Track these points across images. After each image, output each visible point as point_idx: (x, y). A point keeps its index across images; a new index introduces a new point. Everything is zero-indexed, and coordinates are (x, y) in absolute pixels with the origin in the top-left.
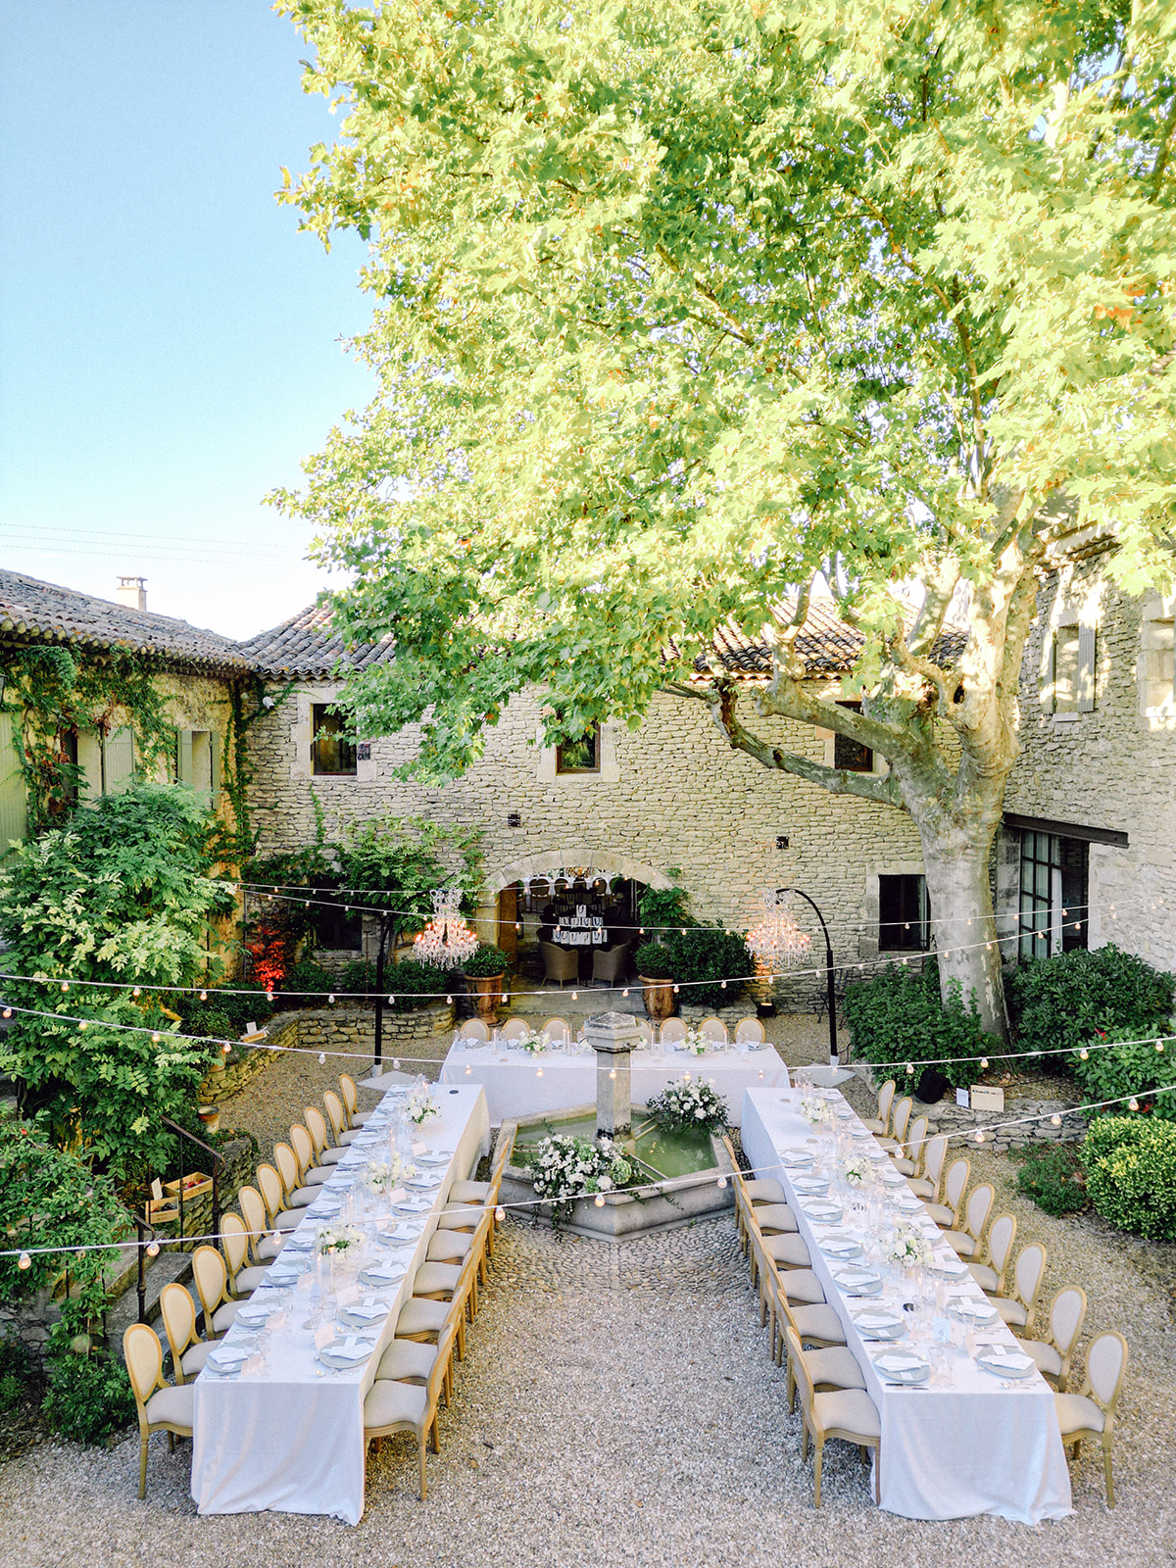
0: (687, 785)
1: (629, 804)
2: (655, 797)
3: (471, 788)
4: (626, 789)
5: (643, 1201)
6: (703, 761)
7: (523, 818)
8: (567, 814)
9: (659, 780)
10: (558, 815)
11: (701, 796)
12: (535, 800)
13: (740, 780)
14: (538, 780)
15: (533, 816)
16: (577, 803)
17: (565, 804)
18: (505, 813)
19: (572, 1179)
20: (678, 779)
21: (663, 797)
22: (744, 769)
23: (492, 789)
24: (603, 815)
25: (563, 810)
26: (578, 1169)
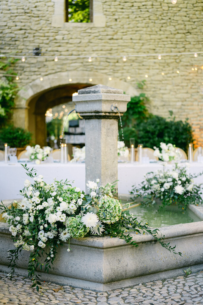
0: (149, 29)
1: (112, 41)
2: (128, 37)
3: (9, 31)
4: (110, 31)
5: (136, 245)
6: (158, 13)
7: (43, 50)
8: (71, 47)
9: (131, 26)
10: (66, 49)
11: (158, 37)
12: (51, 38)
13: (182, 26)
14: (53, 25)
15: (49, 49)
16: (78, 41)
17: (71, 41)
18: (32, 47)
19: (52, 218)
20: (143, 25)
21: (134, 37)
22: (185, 18)
23: (23, 32)
24: (95, 48)
25: (69, 45)
26: (60, 209)
